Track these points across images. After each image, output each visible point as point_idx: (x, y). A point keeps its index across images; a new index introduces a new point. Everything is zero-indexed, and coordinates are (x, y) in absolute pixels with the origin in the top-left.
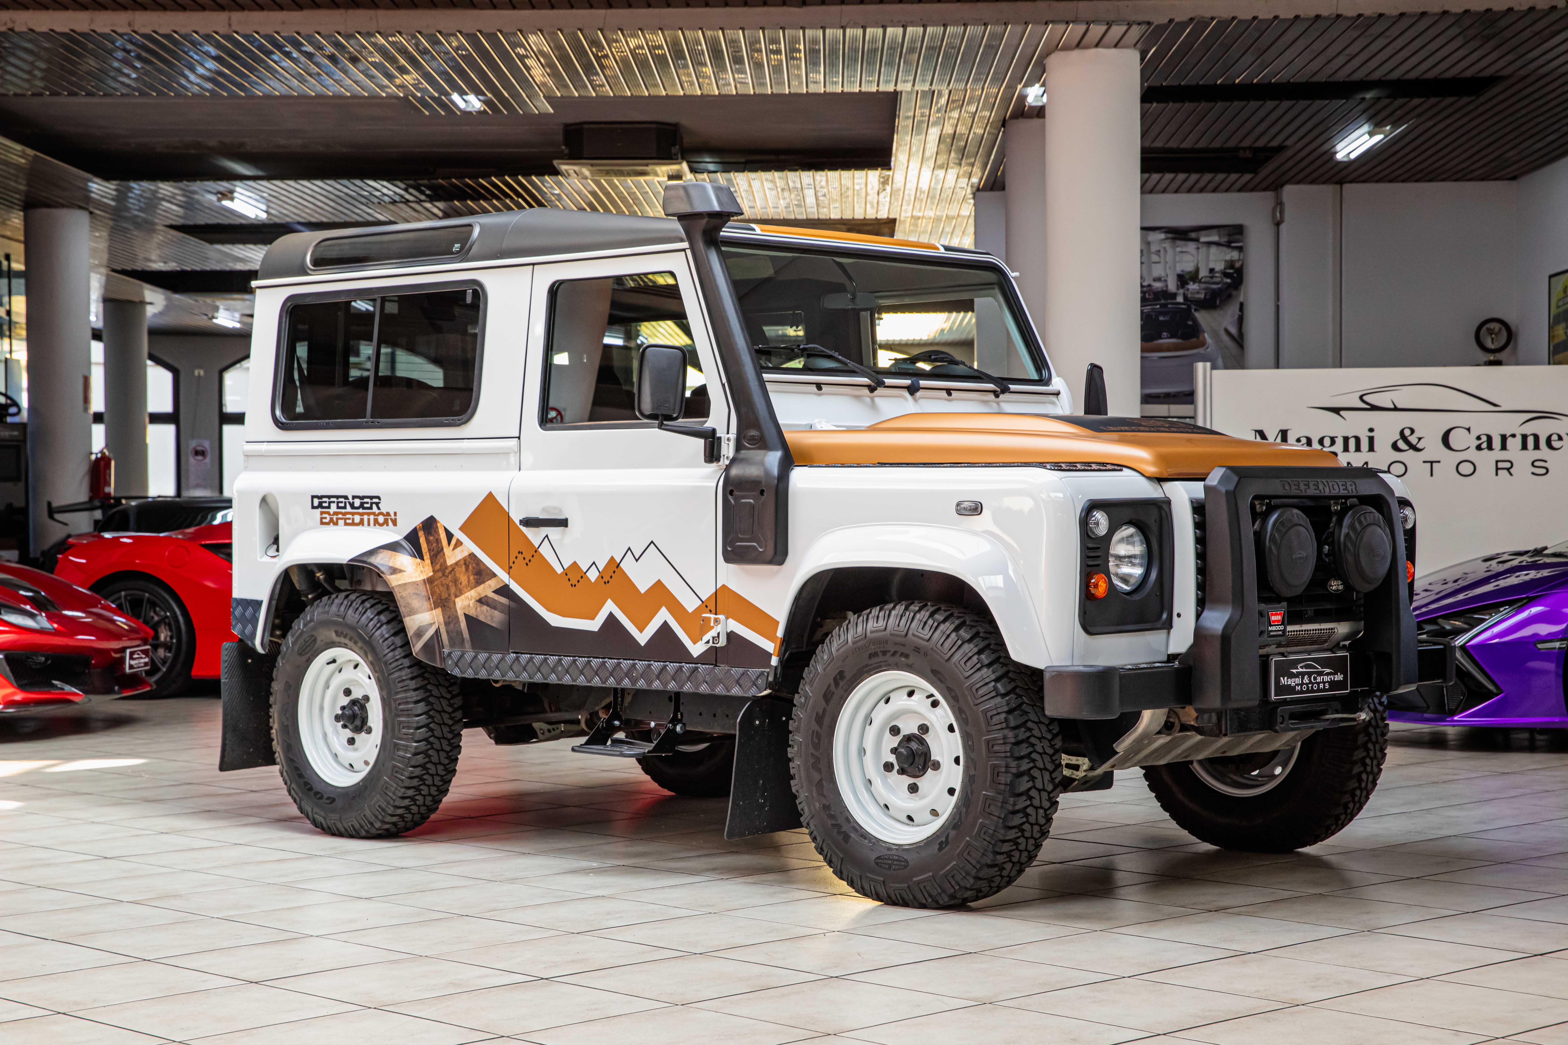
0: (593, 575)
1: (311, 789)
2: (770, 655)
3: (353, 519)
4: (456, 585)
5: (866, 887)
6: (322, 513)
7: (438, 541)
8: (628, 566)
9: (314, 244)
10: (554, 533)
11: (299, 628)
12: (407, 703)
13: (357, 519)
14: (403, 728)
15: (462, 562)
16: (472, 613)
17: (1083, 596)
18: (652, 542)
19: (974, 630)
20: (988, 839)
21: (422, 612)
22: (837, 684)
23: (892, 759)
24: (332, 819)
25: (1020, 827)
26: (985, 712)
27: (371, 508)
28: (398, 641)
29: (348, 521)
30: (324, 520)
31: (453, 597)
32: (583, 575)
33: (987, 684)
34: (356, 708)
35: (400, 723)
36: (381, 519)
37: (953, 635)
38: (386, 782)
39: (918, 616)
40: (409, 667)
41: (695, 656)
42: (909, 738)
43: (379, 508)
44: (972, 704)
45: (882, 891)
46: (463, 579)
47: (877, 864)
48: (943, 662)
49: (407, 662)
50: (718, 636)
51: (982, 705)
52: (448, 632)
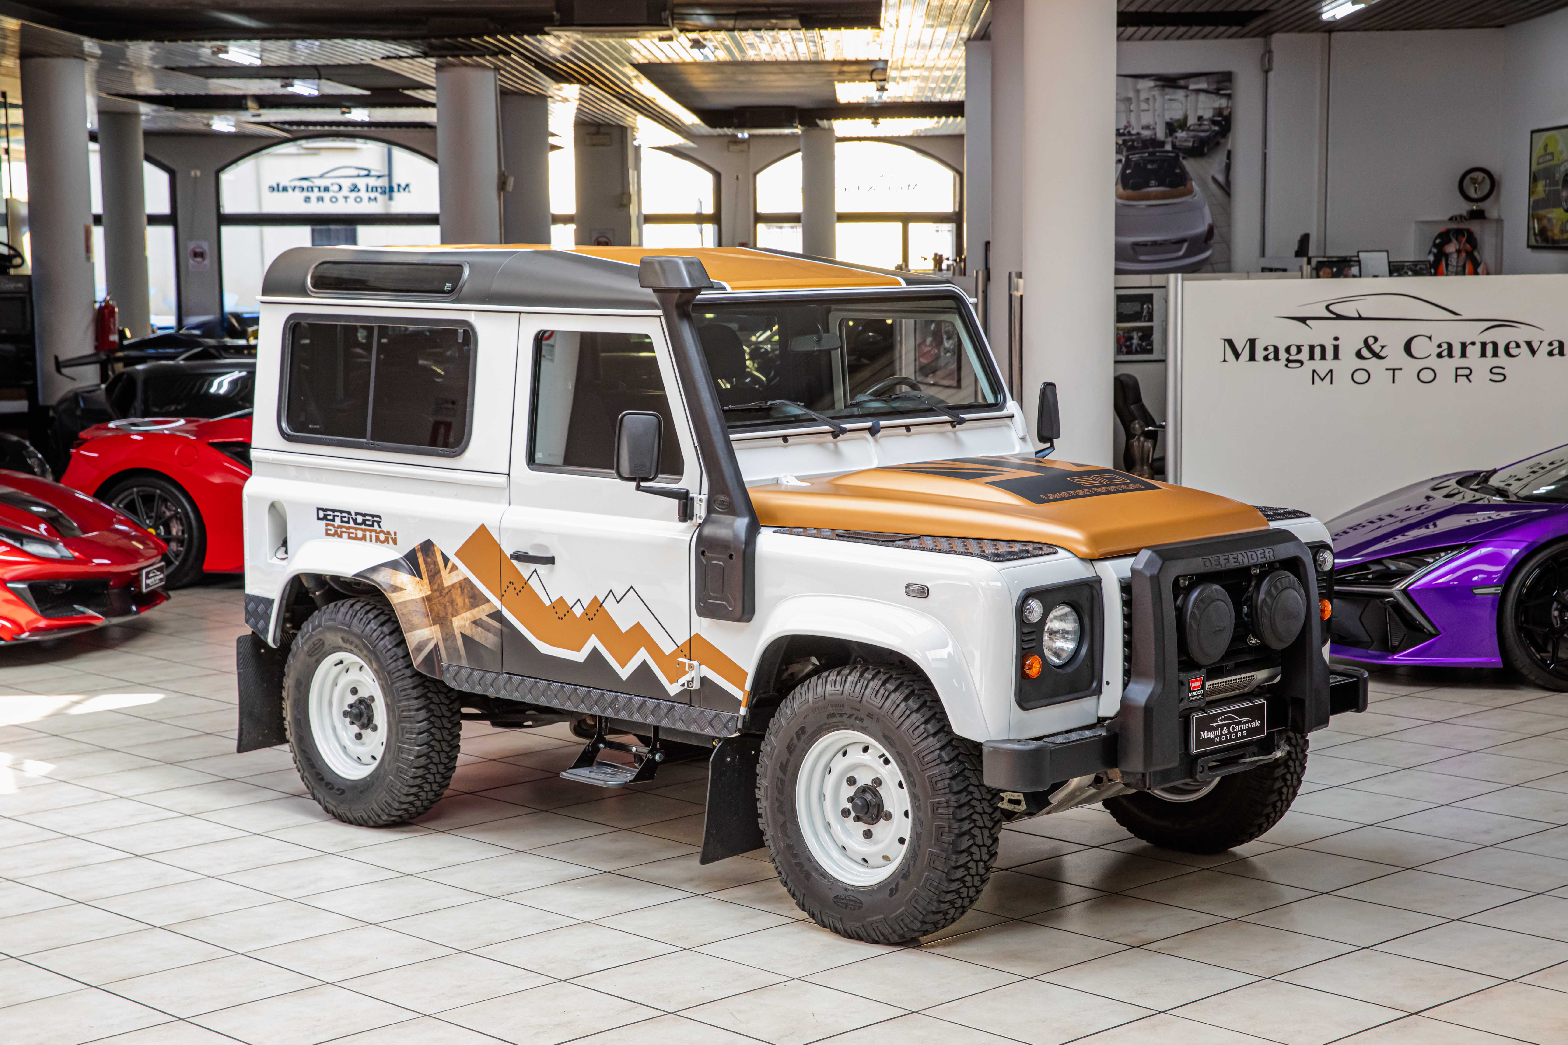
0: (578, 611)
1: (322, 779)
2: (739, 702)
3: (356, 534)
4: (452, 606)
5: (826, 921)
6: (327, 525)
7: (435, 563)
8: (610, 606)
9: (314, 265)
10: (542, 569)
11: (308, 631)
12: (410, 710)
13: (360, 534)
14: (407, 733)
15: (458, 585)
16: (468, 632)
17: (1019, 675)
18: (632, 587)
19: (922, 700)
20: (933, 890)
21: (422, 628)
22: (799, 738)
23: (849, 806)
24: (342, 810)
25: (962, 880)
26: (931, 778)
27: (372, 525)
28: (400, 652)
29: (351, 535)
30: (329, 532)
31: (450, 616)
32: (569, 610)
33: (932, 752)
34: (362, 707)
35: (403, 728)
36: (382, 537)
37: (903, 704)
38: (391, 781)
39: (871, 683)
40: (411, 677)
41: (672, 695)
42: (864, 789)
43: (380, 527)
44: (919, 770)
45: (839, 926)
46: (459, 600)
47: (835, 902)
48: (894, 728)
49: (408, 672)
50: (693, 681)
51: (928, 771)
52: (446, 648)
